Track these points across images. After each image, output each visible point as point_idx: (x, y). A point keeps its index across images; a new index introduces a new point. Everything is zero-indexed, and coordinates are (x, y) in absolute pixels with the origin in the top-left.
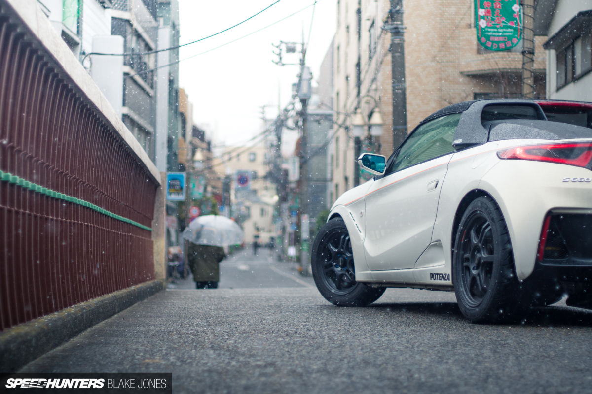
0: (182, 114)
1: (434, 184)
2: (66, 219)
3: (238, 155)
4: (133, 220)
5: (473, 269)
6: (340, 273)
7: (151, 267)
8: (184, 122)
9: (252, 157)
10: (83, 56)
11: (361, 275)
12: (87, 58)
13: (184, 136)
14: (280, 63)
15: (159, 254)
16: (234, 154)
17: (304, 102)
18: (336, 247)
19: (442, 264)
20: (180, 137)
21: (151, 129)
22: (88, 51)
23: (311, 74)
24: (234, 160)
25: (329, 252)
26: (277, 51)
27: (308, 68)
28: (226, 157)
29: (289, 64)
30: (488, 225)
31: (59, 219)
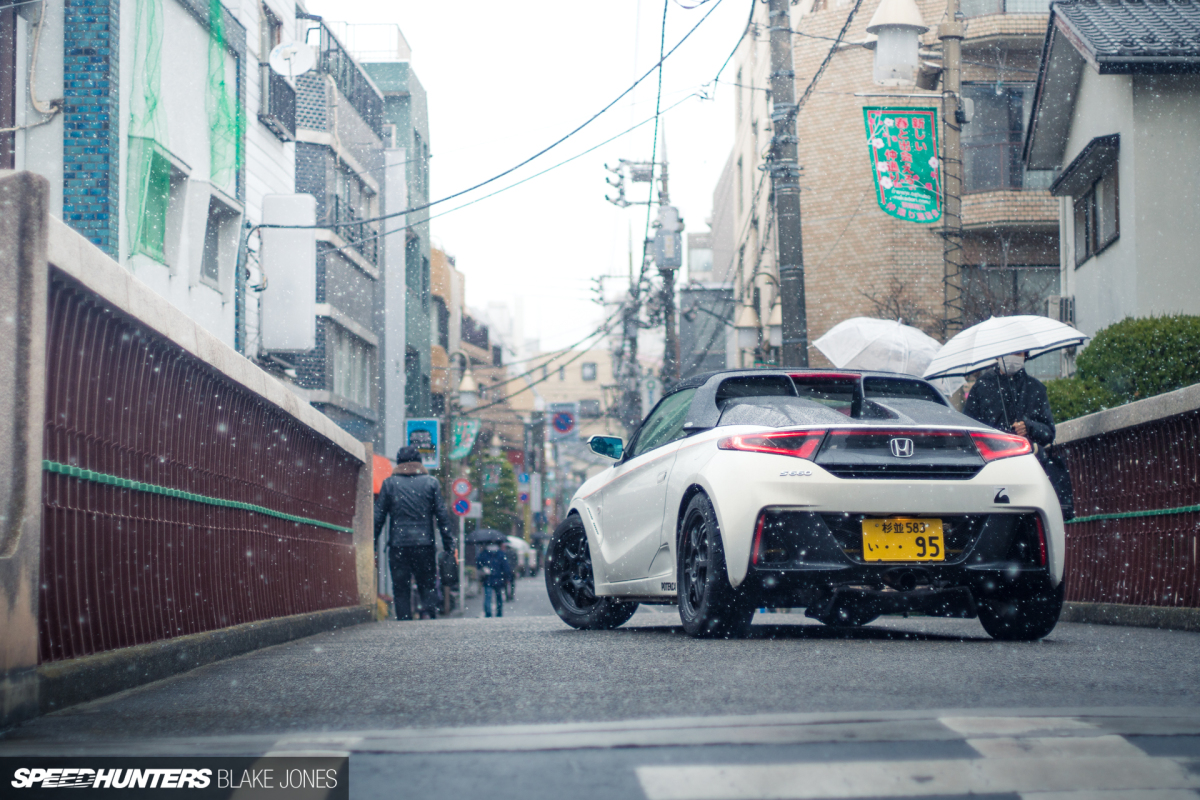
0: (439, 301)
1: (662, 475)
2: (227, 527)
3: (561, 368)
4: (318, 519)
5: (694, 576)
6: (579, 586)
7: (352, 586)
8: (444, 315)
9: (588, 372)
10: (247, 231)
11: (601, 588)
12: (255, 233)
13: (444, 341)
14: (620, 203)
15: (364, 567)
16: (553, 366)
17: (668, 275)
18: (574, 553)
19: (670, 573)
20: (434, 342)
21: (372, 339)
22: (255, 222)
23: (681, 221)
24: (554, 378)
25: (567, 559)
26: (615, 179)
27: (676, 210)
28: (538, 375)
29: (638, 203)
30: (704, 527)
31: (220, 528)
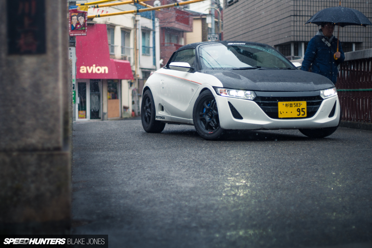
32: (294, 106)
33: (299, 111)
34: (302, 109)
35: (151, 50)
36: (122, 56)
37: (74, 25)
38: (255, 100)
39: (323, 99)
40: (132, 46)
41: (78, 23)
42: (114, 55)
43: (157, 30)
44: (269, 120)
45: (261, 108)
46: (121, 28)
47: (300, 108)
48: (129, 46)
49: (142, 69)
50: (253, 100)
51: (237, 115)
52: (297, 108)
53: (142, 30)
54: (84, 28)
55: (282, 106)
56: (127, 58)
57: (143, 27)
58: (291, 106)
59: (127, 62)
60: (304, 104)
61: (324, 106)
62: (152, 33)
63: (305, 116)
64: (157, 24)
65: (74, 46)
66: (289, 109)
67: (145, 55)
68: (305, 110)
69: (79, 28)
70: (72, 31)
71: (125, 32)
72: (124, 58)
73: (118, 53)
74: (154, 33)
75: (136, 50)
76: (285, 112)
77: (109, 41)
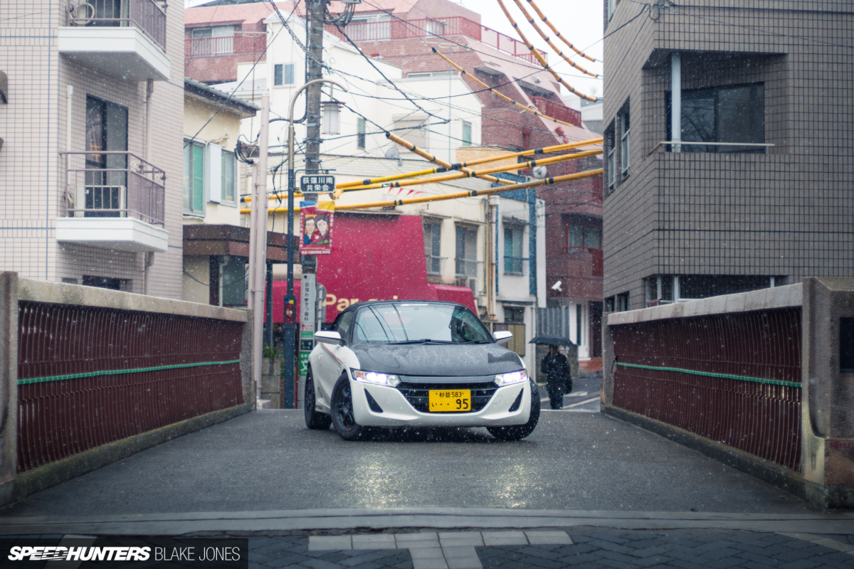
32: (451, 395)
33: (460, 403)
34: (464, 400)
35: (526, 265)
36: (457, 277)
37: (310, 236)
38: (400, 387)
39: (497, 387)
40: (480, 257)
41: (317, 233)
42: (439, 276)
43: (541, 223)
44: (416, 414)
45: (408, 399)
46: (456, 223)
47: (462, 399)
48: (475, 257)
49: (504, 302)
50: (397, 387)
51: (375, 407)
52: (456, 399)
53: (504, 223)
54: (326, 241)
55: (433, 395)
56: (468, 282)
57: (508, 219)
58: (448, 395)
59: (467, 289)
60: (466, 394)
61: (498, 396)
62: (527, 229)
63: (469, 409)
64: (541, 211)
65: (312, 271)
66: (445, 400)
67: (512, 275)
68: (469, 402)
69: (319, 240)
70: (305, 245)
71: (466, 231)
72: (460, 283)
73: (448, 272)
74: (534, 229)
75: (491, 265)
76: (439, 404)
77: (428, 249)
